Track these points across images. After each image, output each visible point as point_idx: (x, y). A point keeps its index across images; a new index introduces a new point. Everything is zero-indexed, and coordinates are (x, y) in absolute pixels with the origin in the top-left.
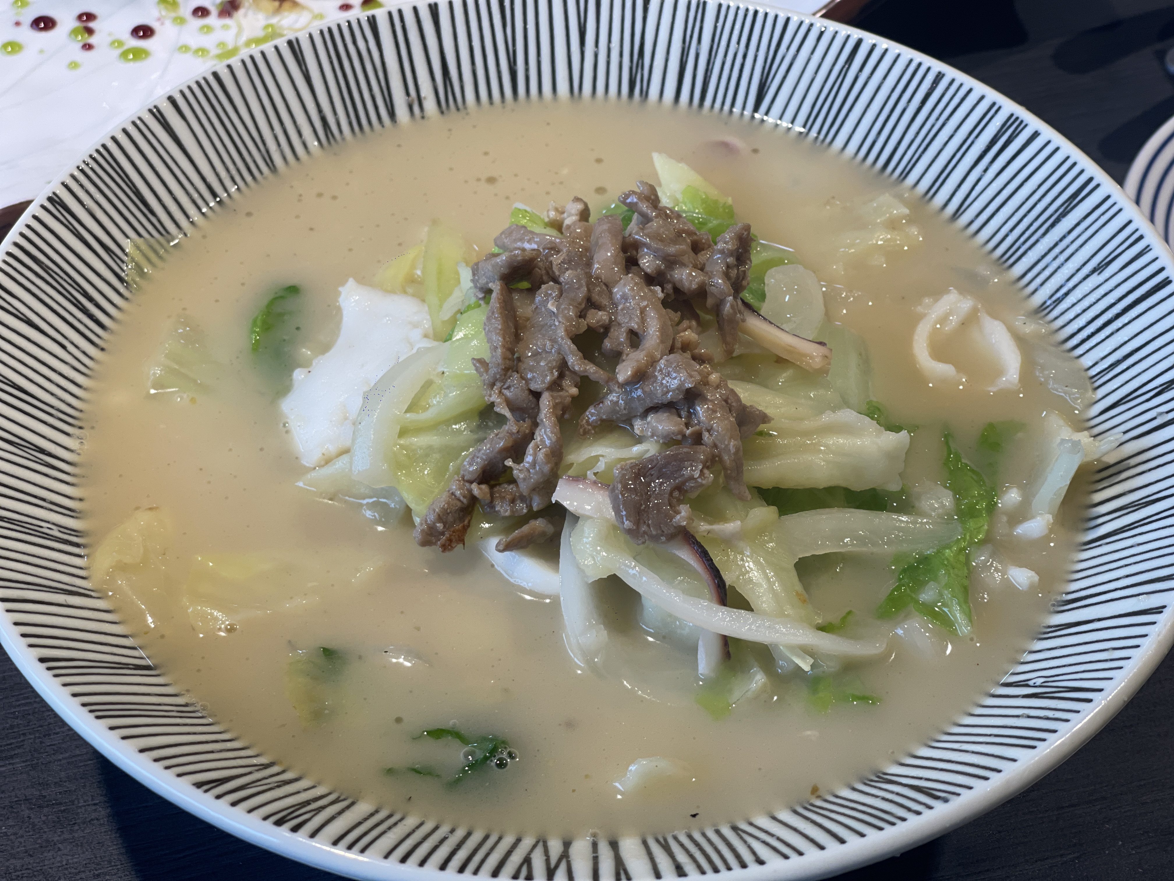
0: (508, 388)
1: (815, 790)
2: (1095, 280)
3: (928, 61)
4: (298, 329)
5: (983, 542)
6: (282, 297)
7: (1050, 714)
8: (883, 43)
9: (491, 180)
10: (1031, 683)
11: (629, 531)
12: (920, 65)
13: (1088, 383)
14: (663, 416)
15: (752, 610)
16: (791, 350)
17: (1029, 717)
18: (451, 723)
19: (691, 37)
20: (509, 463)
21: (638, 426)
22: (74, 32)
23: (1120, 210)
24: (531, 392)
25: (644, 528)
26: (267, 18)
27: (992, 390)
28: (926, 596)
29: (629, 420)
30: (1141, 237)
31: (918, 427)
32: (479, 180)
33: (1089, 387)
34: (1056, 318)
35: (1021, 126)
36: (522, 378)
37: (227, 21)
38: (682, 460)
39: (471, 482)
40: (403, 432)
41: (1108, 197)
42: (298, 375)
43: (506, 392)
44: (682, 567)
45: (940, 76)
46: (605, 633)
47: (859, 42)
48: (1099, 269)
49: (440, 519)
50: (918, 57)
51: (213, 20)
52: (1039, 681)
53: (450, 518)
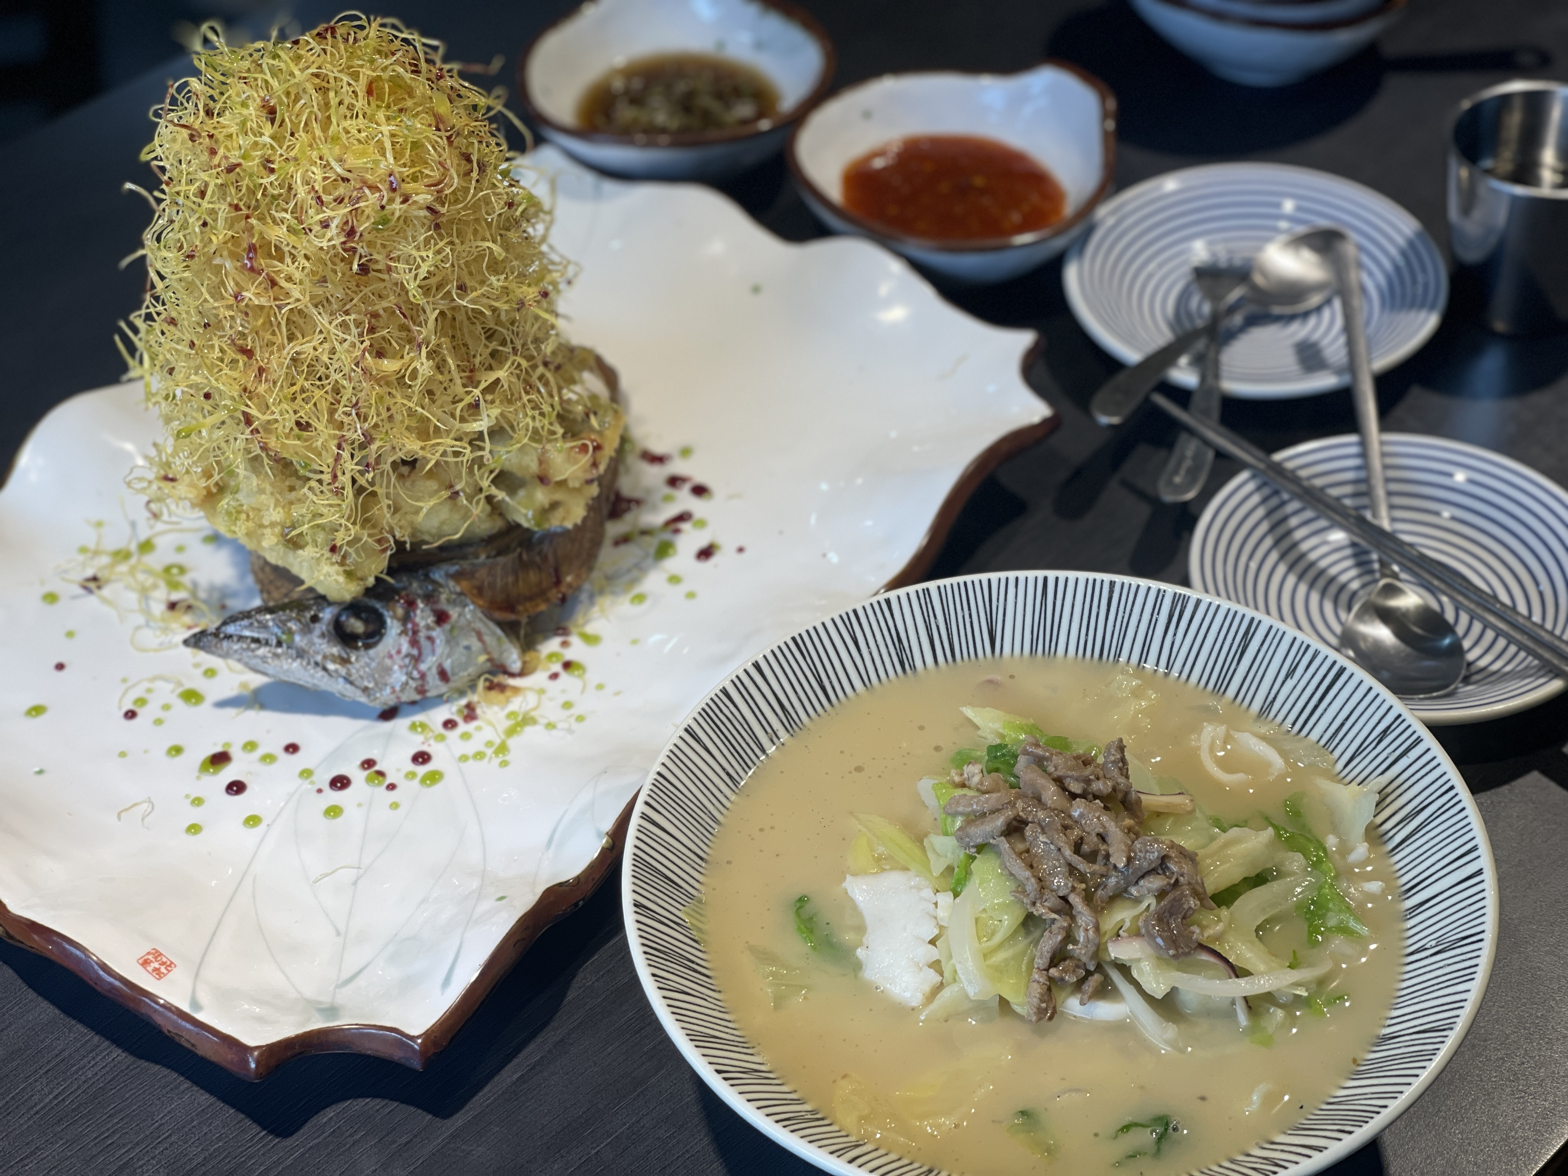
0: (1046, 901)
1: (1355, 1061)
2: (1290, 683)
3: (1099, 576)
4: (828, 924)
5: (1336, 877)
6: (800, 907)
7: (1463, 957)
8: (1062, 574)
9: (859, 769)
10: (1428, 946)
11: (1175, 957)
12: (1095, 580)
13: (1323, 750)
14: (1151, 878)
15: (1252, 974)
16: (1168, 806)
17: (1449, 965)
18: (1129, 1119)
19: (929, 616)
20: (1070, 947)
21: (1134, 891)
22: (369, 780)
23: (1284, 633)
24: (1061, 897)
25: (1181, 951)
26: (504, 708)
27: (1271, 778)
28: (1332, 922)
29: (1126, 890)
30: (1308, 646)
31: (1246, 822)
32: (850, 772)
33: (1327, 753)
34: (1276, 716)
35: (1186, 599)
36: (1052, 891)
37: (475, 724)
38: (1180, 900)
39: (1047, 970)
40: (985, 956)
41: (1271, 627)
42: (860, 953)
43: (1046, 904)
44: (1205, 965)
45: (1112, 584)
46: (1175, 1026)
47: (1046, 579)
48: (1290, 674)
49: (1042, 1001)
50: (1092, 575)
51: (465, 728)
52: (1433, 943)
53: (1046, 998)
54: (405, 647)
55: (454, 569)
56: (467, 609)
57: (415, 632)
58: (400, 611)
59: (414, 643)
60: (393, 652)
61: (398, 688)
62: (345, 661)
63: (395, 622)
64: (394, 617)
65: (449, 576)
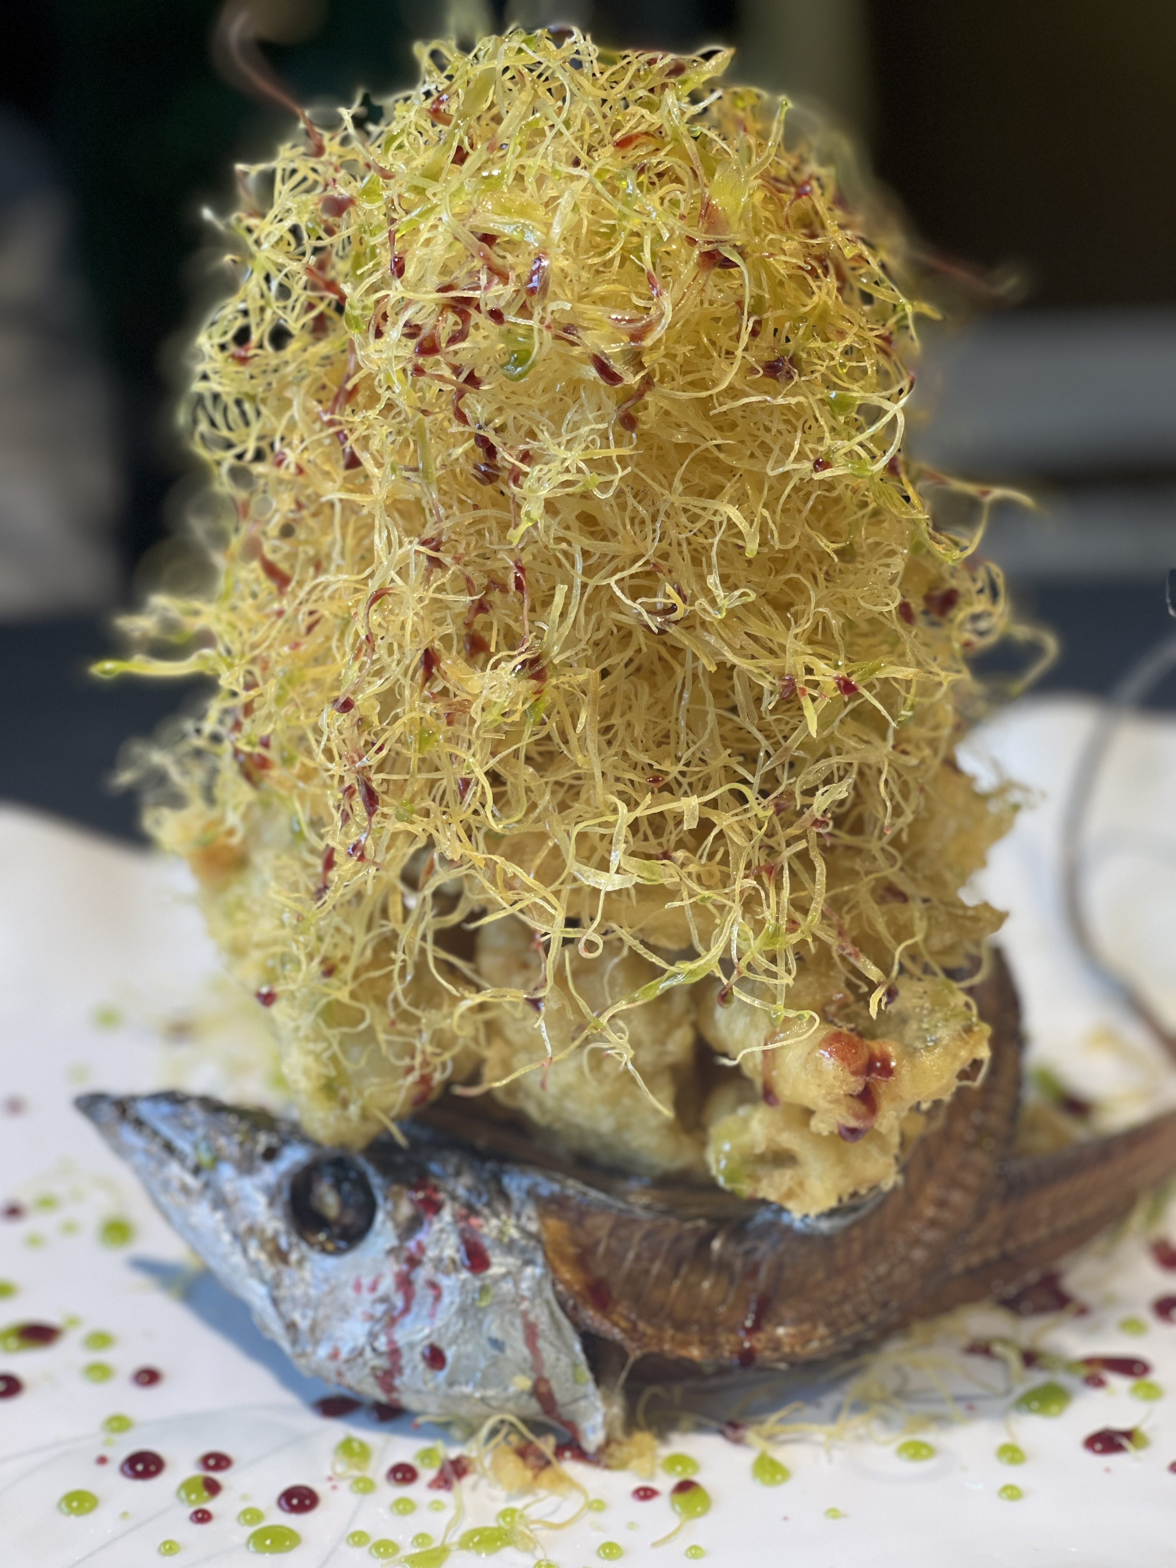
22: (187, 1486)
26: (510, 1498)
37: (442, 1495)
51: (418, 1491)
54: (387, 1284)
55: (547, 1188)
56: (529, 1271)
57: (414, 1262)
58: (406, 1210)
59: (405, 1283)
60: (366, 1281)
61: (344, 1354)
62: (280, 1256)
63: (390, 1225)
64: (391, 1215)
65: (532, 1194)
